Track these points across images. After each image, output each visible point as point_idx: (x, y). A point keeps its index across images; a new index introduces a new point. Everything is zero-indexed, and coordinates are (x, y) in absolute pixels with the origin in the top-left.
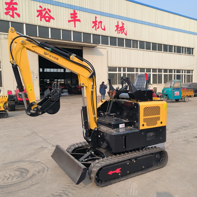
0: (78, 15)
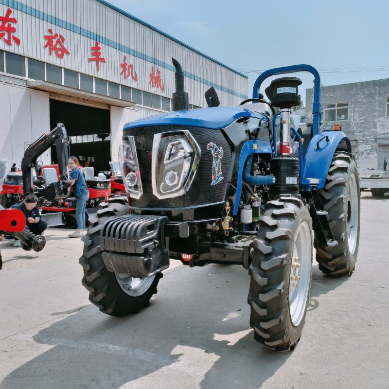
0: (101, 51)
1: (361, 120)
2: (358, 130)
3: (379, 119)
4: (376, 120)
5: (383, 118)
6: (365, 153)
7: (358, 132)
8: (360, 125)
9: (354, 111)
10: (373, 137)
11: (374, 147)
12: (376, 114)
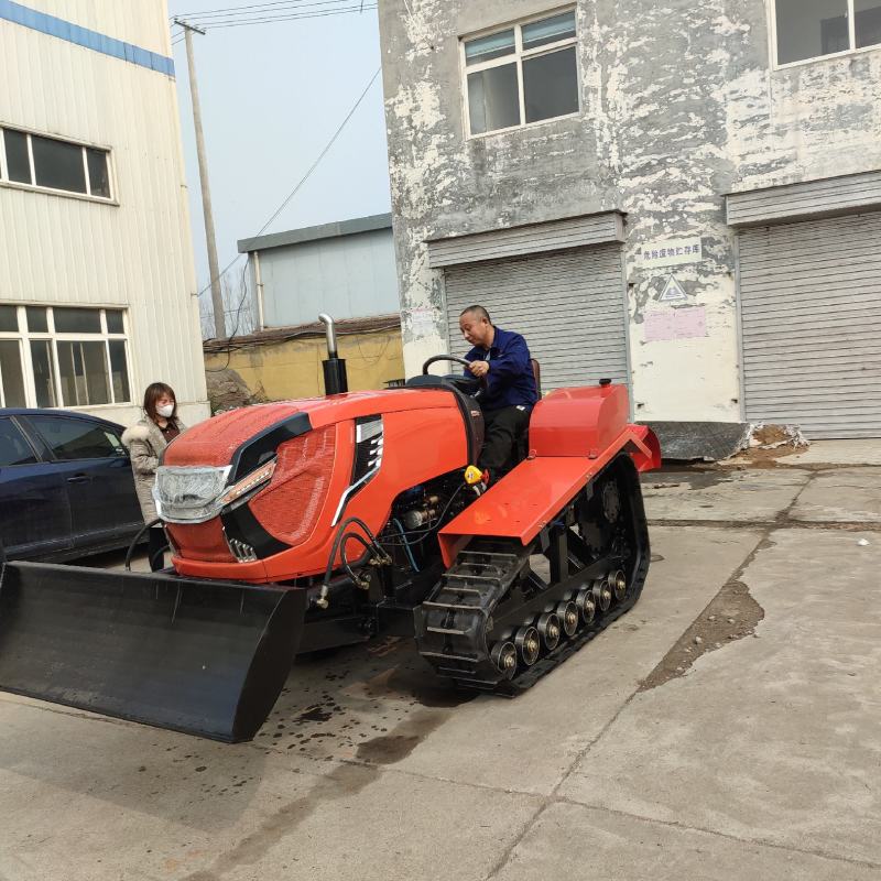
1: (641, 101)
2: (628, 159)
3: (734, 85)
4: (717, 95)
5: (757, 74)
6: (672, 284)
7: (632, 175)
8: (636, 132)
9: (607, 59)
10: (705, 192)
11: (716, 250)
12: (719, 56)
